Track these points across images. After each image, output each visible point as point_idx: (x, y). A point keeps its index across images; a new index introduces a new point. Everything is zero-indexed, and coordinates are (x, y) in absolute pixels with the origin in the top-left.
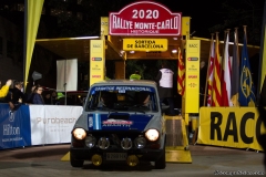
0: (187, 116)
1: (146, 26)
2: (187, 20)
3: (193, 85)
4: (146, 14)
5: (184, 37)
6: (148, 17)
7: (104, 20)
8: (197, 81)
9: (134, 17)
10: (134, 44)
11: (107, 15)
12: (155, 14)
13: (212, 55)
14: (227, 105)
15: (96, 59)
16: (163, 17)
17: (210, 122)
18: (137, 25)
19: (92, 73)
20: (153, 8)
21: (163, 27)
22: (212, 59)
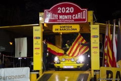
0: (92, 72)
1: (66, 17)
2: (91, 13)
3: (95, 53)
4: (66, 10)
5: (90, 23)
6: (67, 12)
7: (41, 14)
8: (98, 50)
9: (59, 12)
10: (59, 28)
11: (43, 12)
12: (72, 10)
13: (107, 34)
14: (116, 67)
15: (36, 38)
16: (77, 11)
17: (106, 76)
18: (61, 17)
19: (35, 46)
20: (70, 6)
21: (76, 18)
22: (107, 37)
